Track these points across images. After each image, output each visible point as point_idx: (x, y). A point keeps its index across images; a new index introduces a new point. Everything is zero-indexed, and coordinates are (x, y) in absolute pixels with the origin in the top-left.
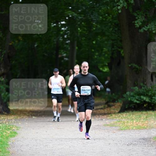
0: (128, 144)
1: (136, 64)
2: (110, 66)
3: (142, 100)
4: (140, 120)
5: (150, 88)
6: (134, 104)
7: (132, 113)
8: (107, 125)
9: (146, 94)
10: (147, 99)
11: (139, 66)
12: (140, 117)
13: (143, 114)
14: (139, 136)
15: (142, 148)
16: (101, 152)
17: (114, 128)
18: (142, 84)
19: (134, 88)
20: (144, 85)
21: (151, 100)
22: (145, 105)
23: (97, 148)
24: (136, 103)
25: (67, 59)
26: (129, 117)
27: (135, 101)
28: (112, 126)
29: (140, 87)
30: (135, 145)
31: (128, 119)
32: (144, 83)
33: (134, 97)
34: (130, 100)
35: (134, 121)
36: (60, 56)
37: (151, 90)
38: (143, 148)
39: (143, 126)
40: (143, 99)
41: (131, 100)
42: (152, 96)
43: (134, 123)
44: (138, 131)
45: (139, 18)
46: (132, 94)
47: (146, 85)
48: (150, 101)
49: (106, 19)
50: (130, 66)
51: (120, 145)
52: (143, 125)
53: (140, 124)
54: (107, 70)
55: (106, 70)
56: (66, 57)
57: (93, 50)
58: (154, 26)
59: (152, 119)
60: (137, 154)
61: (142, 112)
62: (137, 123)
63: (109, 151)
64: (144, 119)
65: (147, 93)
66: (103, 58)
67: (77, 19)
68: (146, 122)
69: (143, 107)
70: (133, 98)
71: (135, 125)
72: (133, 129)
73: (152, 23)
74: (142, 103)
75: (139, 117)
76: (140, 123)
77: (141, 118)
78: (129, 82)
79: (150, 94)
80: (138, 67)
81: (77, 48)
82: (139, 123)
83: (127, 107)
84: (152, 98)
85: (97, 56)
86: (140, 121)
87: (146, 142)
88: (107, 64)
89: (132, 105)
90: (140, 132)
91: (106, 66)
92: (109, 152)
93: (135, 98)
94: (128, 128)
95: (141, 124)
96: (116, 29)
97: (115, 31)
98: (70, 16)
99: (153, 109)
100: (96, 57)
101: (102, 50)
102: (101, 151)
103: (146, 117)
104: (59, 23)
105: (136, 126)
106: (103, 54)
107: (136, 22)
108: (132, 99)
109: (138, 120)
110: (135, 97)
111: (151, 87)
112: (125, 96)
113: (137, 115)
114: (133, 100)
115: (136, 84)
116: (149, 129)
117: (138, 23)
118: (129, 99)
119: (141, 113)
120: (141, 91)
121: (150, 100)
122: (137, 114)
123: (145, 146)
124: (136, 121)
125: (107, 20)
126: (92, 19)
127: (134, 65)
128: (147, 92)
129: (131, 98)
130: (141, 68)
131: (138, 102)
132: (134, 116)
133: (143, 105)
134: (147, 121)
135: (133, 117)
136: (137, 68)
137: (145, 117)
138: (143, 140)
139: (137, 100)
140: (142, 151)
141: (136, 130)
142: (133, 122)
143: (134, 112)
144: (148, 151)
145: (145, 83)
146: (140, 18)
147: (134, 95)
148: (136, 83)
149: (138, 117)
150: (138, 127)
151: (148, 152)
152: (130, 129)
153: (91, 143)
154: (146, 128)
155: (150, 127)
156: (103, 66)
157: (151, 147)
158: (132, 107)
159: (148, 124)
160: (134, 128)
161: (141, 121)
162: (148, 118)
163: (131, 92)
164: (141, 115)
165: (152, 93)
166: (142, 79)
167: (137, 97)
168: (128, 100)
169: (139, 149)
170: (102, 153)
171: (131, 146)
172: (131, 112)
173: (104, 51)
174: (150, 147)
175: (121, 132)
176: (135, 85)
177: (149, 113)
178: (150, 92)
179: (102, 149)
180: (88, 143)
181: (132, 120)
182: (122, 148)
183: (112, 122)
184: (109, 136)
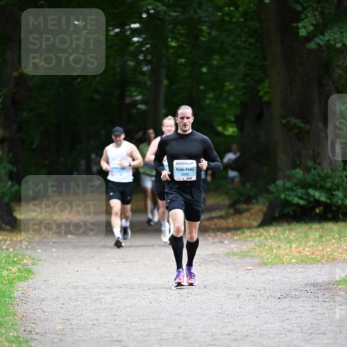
0: (279, 295)
1: (297, 118)
2: (239, 122)
3: (312, 199)
4: (306, 242)
5: (330, 171)
6: (294, 208)
7: (290, 227)
8: (234, 254)
9: (318, 186)
10: (321, 196)
11: (304, 123)
12: (307, 236)
13: (313, 230)
14: (303, 278)
15: (311, 305)
16: (220, 313)
17: (248, 259)
18: (310, 163)
19: (293, 172)
20: (316, 166)
21: (330, 199)
22: (317, 211)
23: (210, 305)
24: (297, 205)
25: (142, 107)
26: (282, 237)
27: (296, 200)
28: (244, 255)
29: (307, 170)
30: (295, 297)
31: (280, 240)
32: (314, 161)
33: (293, 191)
34: (285, 198)
35: (294, 246)
36: (128, 100)
37: (330, 177)
38: (313, 306)
39: (314, 256)
40: (314, 196)
41: (287, 198)
42: (335, 190)
43: (293, 249)
44: (301, 266)
45: (307, 17)
46: (288, 184)
47: (319, 164)
48: (328, 201)
49: (231, 17)
50: (284, 121)
51: (262, 299)
52: (313, 254)
53: (307, 252)
54: (233, 132)
55: (231, 130)
56: (142, 102)
57: (202, 87)
58: (339, 34)
59: (334, 241)
60: (299, 319)
61: (310, 224)
62: (301, 249)
63: (238, 313)
64: (316, 240)
65: (322, 183)
66: (225, 105)
67: (167, 17)
68: (321, 248)
69: (313, 214)
70: (290, 193)
71: (295, 253)
72: (290, 262)
73: (336, 29)
74: (311, 205)
75: (305, 236)
76: (307, 249)
77: (309, 239)
78: (282, 159)
79: (328, 185)
80: (302, 125)
81: (165, 82)
82: (304, 250)
83: (276, 215)
84: (332, 195)
85: (210, 99)
86: (306, 246)
87: (320, 292)
88: (233, 118)
89: (288, 210)
90: (307, 268)
91: (230, 122)
92: (236, 314)
93: (294, 194)
94: (279, 261)
95: (309, 251)
96: (252, 40)
97: (250, 44)
98: (152, 11)
99: (335, 219)
100: (208, 102)
101: (222, 87)
102: (220, 311)
103: (321, 237)
104: (127, 27)
105: (298, 255)
106: (225, 95)
107: (300, 25)
108: (289, 196)
109: (303, 243)
110: (296, 192)
111: (332, 169)
112: (272, 188)
113: (300, 233)
114: (290, 199)
115: (298, 163)
116: (327, 262)
117: (304, 27)
118: (283, 196)
119: (308, 226)
120: (309, 178)
121: (328, 198)
122: (300, 230)
123: (318, 302)
124: (298, 244)
125: (234, 20)
126: (201, 17)
127: (293, 120)
128: (321, 180)
129: (287, 193)
130: (308, 126)
131: (302, 202)
132: (294, 234)
133: (313, 209)
134: (323, 246)
135: (291, 237)
136: (300, 128)
137: (317, 236)
138: (312, 288)
139: (301, 198)
140: (311, 311)
141: (297, 266)
142: (291, 247)
143: (294, 226)
144: (324, 312)
145: (318, 161)
146: (309, 15)
147: (294, 188)
148: (297, 159)
149: (303, 235)
150: (303, 258)
151: (324, 314)
152: (283, 263)
153: (198, 294)
154: (319, 261)
155: (328, 257)
156: (225, 123)
157: (331, 303)
158: (289, 213)
159: (325, 253)
160: (293, 261)
161: (308, 245)
162: (324, 239)
163: (286, 181)
164: (310, 231)
165: (333, 183)
166: (311, 152)
167: (300, 192)
168: (279, 197)
169: (304, 307)
170: (222, 315)
171: (287, 300)
172: (286, 226)
173: (226, 89)
174: (329, 302)
175: (264, 270)
176: (295, 166)
177: (326, 227)
178: (330, 180)
179: (221, 308)
180: (191, 294)
181: (290, 242)
182: (266, 304)
183: (245, 248)
184: (237, 278)
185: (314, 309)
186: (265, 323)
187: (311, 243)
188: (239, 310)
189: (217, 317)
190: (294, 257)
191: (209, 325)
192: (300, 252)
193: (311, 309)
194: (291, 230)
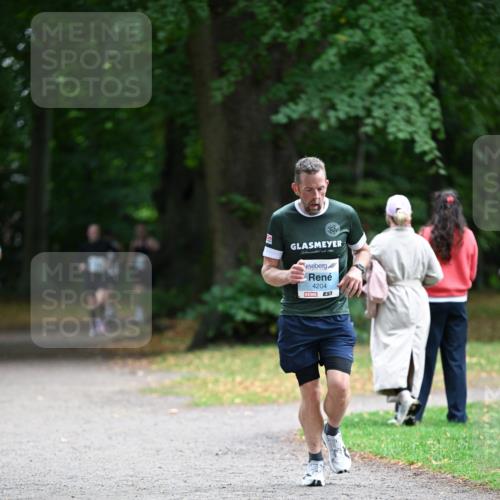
0: (216, 450)
1: (242, 195)
4: (256, 374)
8: (152, 391)
9: (274, 292)
12: (257, 365)
13: (266, 356)
14: (252, 426)
15: (263, 464)
16: (132, 476)
17: (171, 399)
22: (274, 329)
23: (117, 464)
26: (221, 366)
27: (241, 315)
28: (165, 392)
30: (240, 453)
31: (218, 371)
33: (236, 300)
34: (225, 310)
35: (238, 378)
38: (265, 466)
39: (267, 394)
41: (228, 310)
43: (236, 385)
44: (249, 408)
46: (229, 292)
50: (223, 199)
51: (192, 455)
52: (266, 390)
53: (257, 388)
55: (146, 213)
56: (19, 171)
61: (262, 348)
62: (248, 383)
63: (158, 475)
64: (269, 371)
68: (276, 382)
70: (232, 303)
71: (240, 390)
72: (233, 403)
74: (262, 321)
75: (254, 365)
76: (257, 383)
77: (261, 369)
78: (222, 253)
81: (52, 144)
82: (252, 384)
86: (255, 378)
87: (275, 445)
90: (257, 412)
92: (156, 478)
93: (239, 304)
94: (217, 401)
95: (261, 387)
102: (132, 473)
103: (276, 366)
105: (244, 392)
108: (231, 307)
109: (251, 375)
110: (241, 302)
112: (206, 297)
113: (247, 360)
114: (232, 311)
115: (244, 260)
116: (286, 402)
118: (221, 307)
119: (258, 351)
123: (273, 459)
124: (244, 376)
127: (238, 199)
129: (228, 303)
130: (259, 207)
131: (249, 318)
132: (239, 362)
133: (267, 327)
134: (279, 379)
135: (234, 367)
138: (265, 440)
139: (247, 310)
140: (263, 473)
141: (243, 408)
142: (233, 380)
143: (239, 350)
144: (282, 474)
147: (238, 296)
150: (251, 397)
151: (282, 477)
152: (223, 404)
153: (99, 449)
154: (274, 401)
155: (288, 395)
157: (292, 462)
159: (283, 389)
160: (238, 400)
161: (259, 378)
164: (261, 357)
167: (246, 301)
168: (215, 309)
169: (252, 467)
170: (134, 478)
171: (229, 456)
172: (227, 350)
174: (289, 459)
175: (195, 414)
176: (239, 264)
179: (133, 469)
180: (89, 448)
181: (232, 373)
182: (197, 463)
183: (167, 382)
184: (156, 425)
185: (268, 470)
186: (196, 491)
187: (263, 375)
188: (159, 471)
189: (127, 481)
190: (239, 396)
191: (116, 492)
192: (246, 388)
193: (262, 470)
194: (234, 356)
